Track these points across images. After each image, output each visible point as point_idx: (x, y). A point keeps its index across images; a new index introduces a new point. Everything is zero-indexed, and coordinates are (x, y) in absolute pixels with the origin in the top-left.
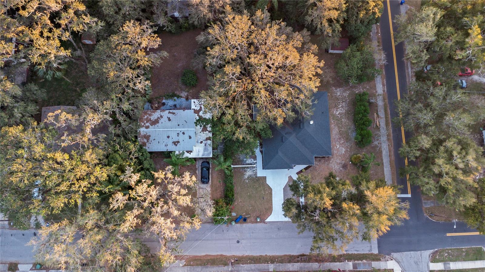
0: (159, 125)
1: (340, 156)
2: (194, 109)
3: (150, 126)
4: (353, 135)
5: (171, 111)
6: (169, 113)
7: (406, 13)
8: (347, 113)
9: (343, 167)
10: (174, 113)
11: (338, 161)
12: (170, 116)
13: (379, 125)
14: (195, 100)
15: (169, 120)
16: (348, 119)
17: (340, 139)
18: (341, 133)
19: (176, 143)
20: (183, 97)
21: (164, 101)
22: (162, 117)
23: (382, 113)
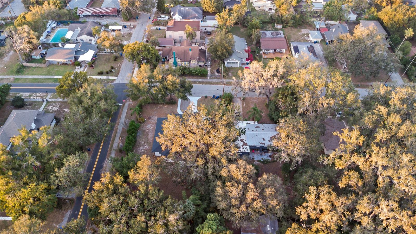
0: (270, 136)
1: (151, 123)
2: (247, 146)
3: (276, 135)
4: (139, 133)
5: (264, 145)
6: (264, 144)
7: (63, 220)
8: (139, 147)
9: (151, 118)
10: (261, 143)
11: (153, 121)
12: (263, 142)
13: (119, 138)
14: (247, 151)
15: (263, 139)
16: (140, 143)
17: (149, 132)
18: (147, 134)
19: (257, 127)
20: (256, 161)
21: (270, 159)
22: (269, 141)
23: (115, 145)
